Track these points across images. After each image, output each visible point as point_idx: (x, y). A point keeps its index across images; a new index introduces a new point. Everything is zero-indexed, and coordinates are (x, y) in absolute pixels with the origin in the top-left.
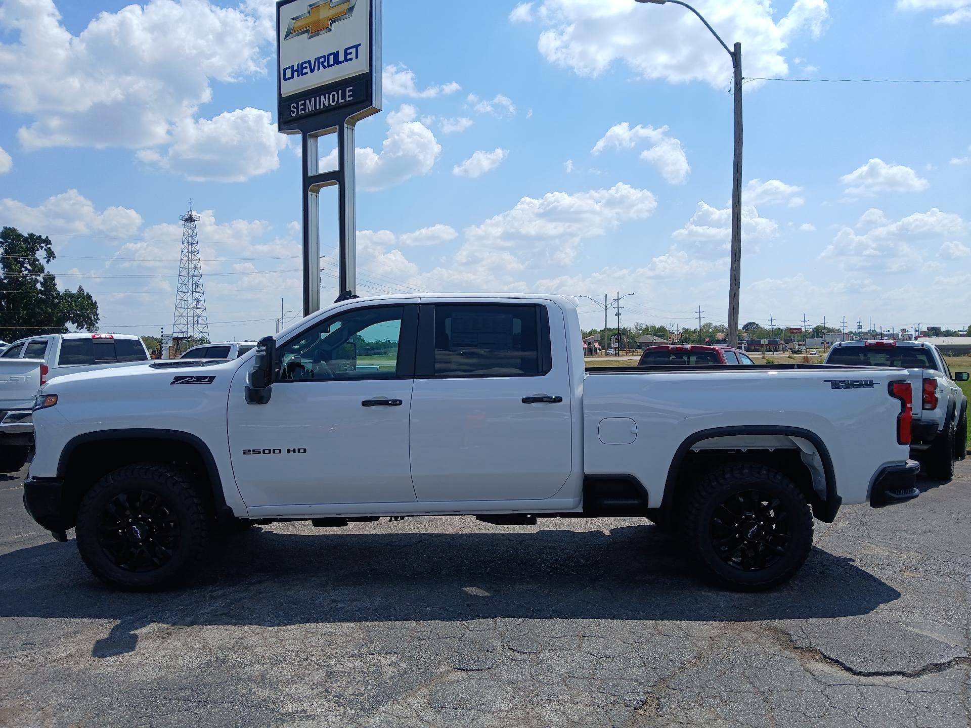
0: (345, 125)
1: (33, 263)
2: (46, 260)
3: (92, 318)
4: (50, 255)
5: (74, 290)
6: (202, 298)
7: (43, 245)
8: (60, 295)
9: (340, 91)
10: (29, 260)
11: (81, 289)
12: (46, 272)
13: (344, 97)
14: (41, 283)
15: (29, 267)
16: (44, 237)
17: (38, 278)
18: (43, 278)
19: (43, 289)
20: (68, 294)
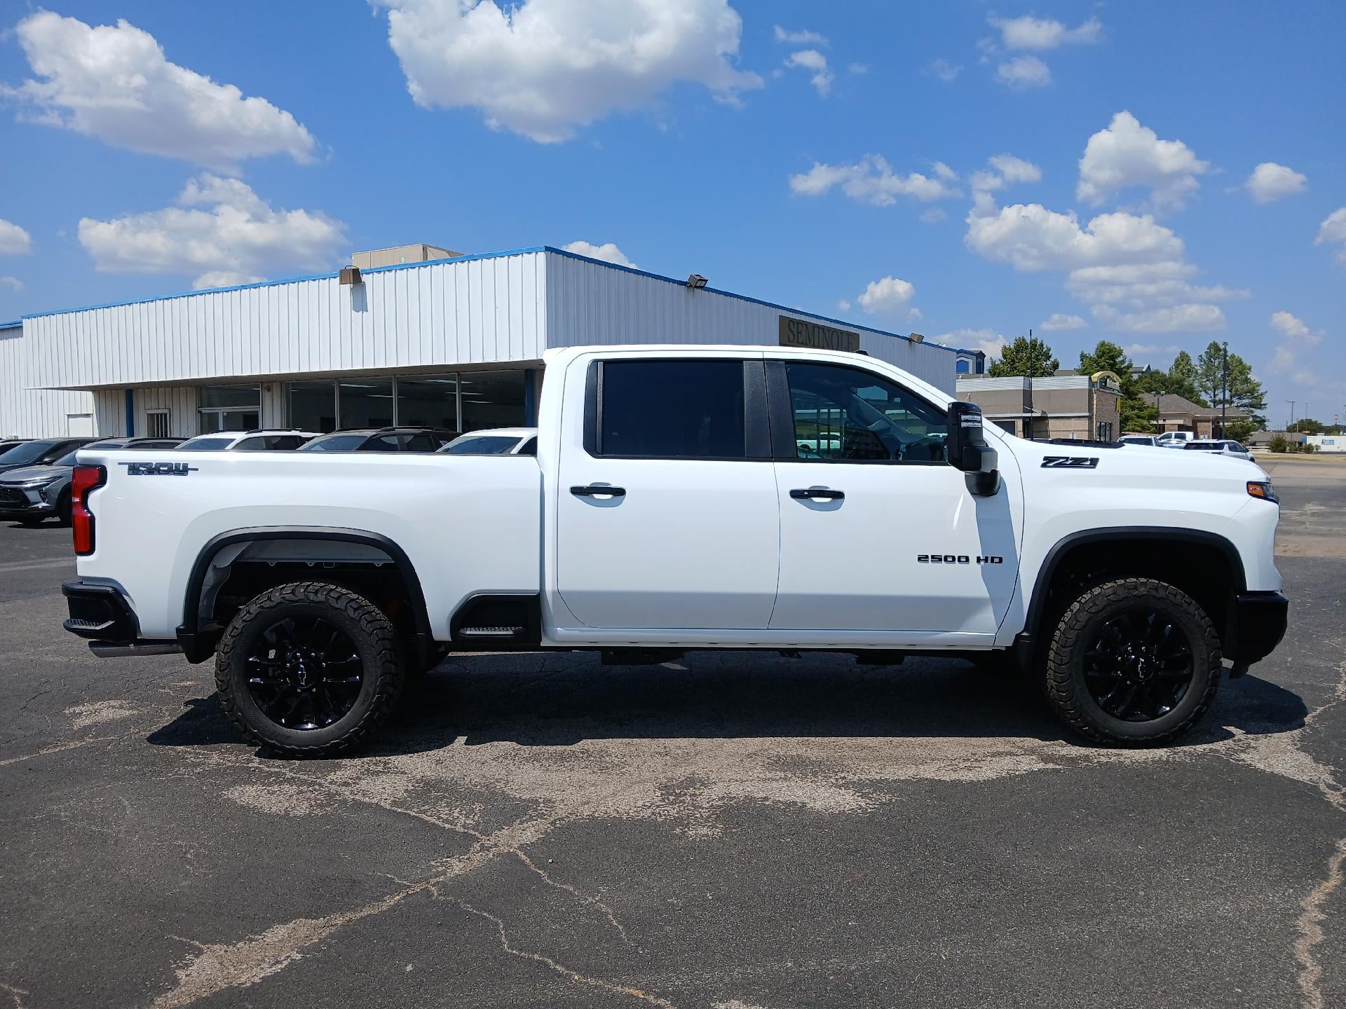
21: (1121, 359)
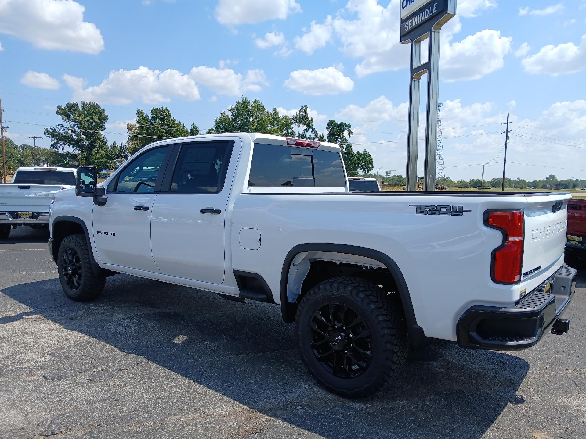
0: (433, 30)
1: (342, 138)
2: (349, 136)
3: (370, 167)
4: (350, 133)
5: (362, 152)
6: (442, 153)
7: (347, 128)
8: (355, 154)
9: (430, 8)
10: (340, 137)
11: (365, 151)
12: (348, 142)
13: (432, 11)
14: (346, 149)
15: (341, 140)
16: (347, 124)
17: (344, 146)
18: (347, 146)
19: (346, 152)
20: (359, 154)
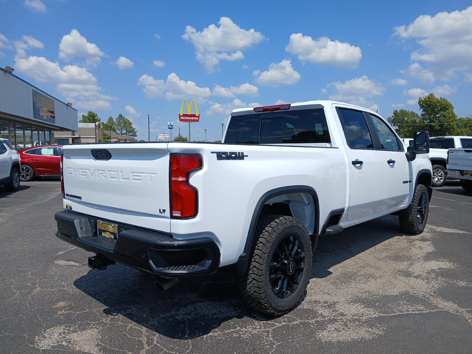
21: (97, 117)
